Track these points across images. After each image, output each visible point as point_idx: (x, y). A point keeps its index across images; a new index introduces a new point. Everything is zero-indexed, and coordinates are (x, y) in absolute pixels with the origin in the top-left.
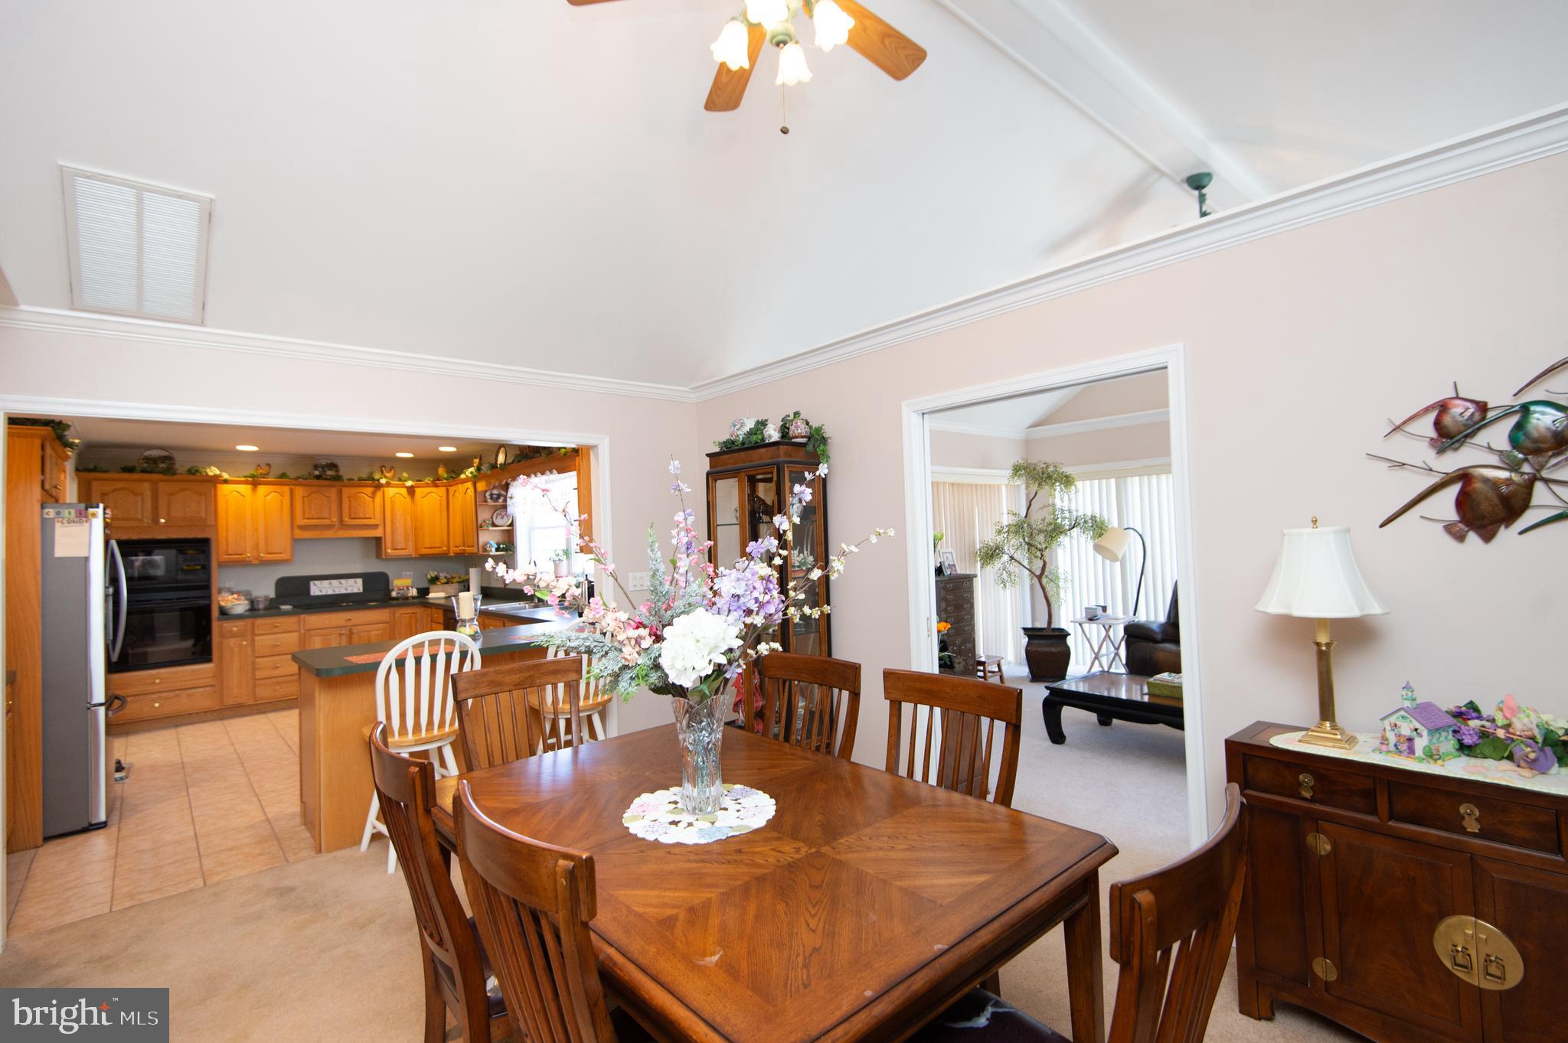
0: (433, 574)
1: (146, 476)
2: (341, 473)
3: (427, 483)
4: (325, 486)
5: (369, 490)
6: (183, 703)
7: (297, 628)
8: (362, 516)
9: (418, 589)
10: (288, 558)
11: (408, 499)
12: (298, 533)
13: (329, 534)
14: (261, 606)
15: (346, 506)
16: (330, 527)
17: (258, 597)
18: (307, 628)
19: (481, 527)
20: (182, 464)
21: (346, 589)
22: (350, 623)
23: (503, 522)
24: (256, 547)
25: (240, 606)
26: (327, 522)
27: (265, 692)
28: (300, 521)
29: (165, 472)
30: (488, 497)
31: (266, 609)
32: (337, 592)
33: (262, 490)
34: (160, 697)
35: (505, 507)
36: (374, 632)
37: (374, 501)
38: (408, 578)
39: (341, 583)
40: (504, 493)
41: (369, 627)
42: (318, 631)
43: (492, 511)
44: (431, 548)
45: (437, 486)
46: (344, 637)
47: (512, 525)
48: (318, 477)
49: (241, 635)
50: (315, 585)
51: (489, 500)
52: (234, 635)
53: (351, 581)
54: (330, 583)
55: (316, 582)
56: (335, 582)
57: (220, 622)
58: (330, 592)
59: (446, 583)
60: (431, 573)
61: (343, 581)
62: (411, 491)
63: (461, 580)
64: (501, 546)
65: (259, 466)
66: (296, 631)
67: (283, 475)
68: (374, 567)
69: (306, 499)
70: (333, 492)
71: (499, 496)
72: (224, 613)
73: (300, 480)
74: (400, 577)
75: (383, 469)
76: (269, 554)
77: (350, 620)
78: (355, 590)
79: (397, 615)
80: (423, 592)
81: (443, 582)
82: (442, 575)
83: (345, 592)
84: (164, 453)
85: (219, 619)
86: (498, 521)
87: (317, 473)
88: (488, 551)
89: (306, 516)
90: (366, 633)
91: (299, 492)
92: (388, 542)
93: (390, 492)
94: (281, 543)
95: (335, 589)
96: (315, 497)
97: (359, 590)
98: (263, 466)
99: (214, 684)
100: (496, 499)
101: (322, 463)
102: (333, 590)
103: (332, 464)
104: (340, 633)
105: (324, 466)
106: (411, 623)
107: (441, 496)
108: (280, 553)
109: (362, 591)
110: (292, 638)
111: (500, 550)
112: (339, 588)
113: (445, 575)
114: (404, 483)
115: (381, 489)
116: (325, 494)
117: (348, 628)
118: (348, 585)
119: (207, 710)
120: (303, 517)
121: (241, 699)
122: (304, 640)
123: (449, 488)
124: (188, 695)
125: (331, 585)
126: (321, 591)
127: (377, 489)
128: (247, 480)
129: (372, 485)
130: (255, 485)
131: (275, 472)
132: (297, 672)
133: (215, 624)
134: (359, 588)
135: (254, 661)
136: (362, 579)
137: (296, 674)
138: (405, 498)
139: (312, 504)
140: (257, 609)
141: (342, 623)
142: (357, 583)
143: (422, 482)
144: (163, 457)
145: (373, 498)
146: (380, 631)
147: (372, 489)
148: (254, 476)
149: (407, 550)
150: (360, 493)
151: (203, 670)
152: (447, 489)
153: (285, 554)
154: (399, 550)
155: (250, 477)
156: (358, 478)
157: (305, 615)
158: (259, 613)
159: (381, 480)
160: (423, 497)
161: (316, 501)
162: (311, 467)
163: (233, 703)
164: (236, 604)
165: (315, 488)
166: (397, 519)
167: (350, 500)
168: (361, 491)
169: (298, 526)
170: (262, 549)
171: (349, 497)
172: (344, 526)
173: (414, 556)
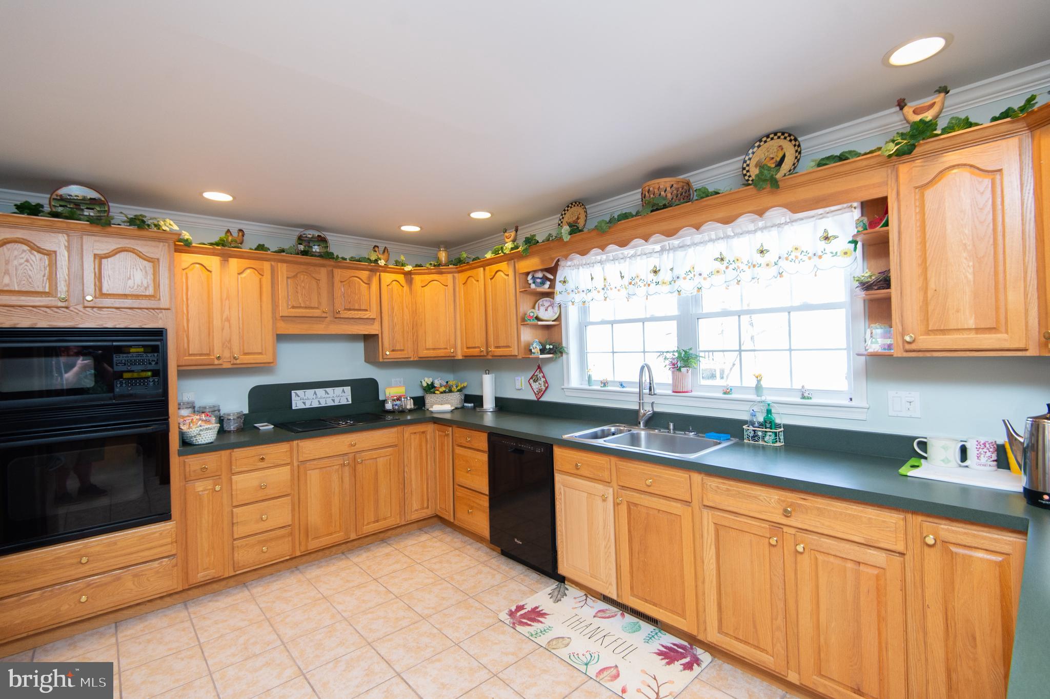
0: (429, 381)
1: (59, 223)
2: (331, 250)
3: (428, 269)
4: (315, 265)
5: (364, 274)
6: (130, 588)
7: (289, 461)
8: (357, 307)
9: (413, 398)
10: (271, 361)
11: (406, 288)
12: (283, 328)
13: (319, 329)
14: (232, 427)
15: (338, 292)
16: (320, 319)
17: (229, 415)
18: (301, 459)
19: (523, 320)
21: (334, 401)
22: (354, 449)
23: (547, 314)
24: (228, 344)
25: (204, 432)
26: (317, 313)
27: (247, 556)
28: (284, 310)
29: (92, 221)
30: (531, 282)
31: (240, 431)
32: (323, 405)
33: (233, 262)
34: (89, 585)
35: (550, 295)
36: (382, 459)
37: (370, 288)
38: (400, 386)
39: (326, 392)
40: (551, 277)
41: (374, 454)
42: (315, 462)
43: (533, 301)
44: (434, 349)
45: (441, 273)
46: (347, 469)
47: (558, 319)
48: (303, 253)
49: (216, 477)
50: (297, 395)
51: (533, 286)
52: (203, 474)
53: (338, 390)
54: (315, 393)
55: (299, 392)
56: (320, 392)
57: (183, 458)
58: (315, 404)
59: (444, 392)
60: (426, 379)
61: (329, 390)
62: (408, 275)
63: (459, 388)
64: (548, 347)
65: (228, 231)
66: (287, 464)
67: (261, 247)
68: (365, 371)
69: (290, 280)
70: (323, 273)
72: (186, 443)
73: (284, 254)
74: (390, 386)
75: (377, 249)
76: (246, 354)
77: (354, 445)
78: (344, 402)
79: (406, 435)
80: (420, 402)
81: (440, 390)
82: (437, 384)
83: (333, 404)
84: (92, 194)
85: (180, 454)
86: (542, 314)
87: (302, 247)
88: (534, 353)
89: (293, 303)
90: (371, 462)
91: (282, 269)
92: (386, 341)
93: (387, 278)
94: (259, 340)
95: (321, 400)
96: (302, 279)
97: (348, 401)
98: (235, 234)
99: (174, 552)
100: (541, 283)
101: (310, 233)
102: (319, 401)
103: (318, 236)
104: (342, 462)
105: (312, 238)
106: (420, 445)
107: (447, 286)
108: (260, 353)
109: (351, 402)
110: (281, 476)
111: (546, 352)
112: (325, 399)
113: (440, 381)
114: (403, 267)
115: (378, 274)
116: (313, 275)
117: (351, 456)
118: (335, 395)
119: (165, 594)
120: (288, 305)
121: (214, 571)
122: (298, 478)
123: (456, 275)
124: (135, 576)
125: (316, 395)
126: (304, 403)
127: (374, 273)
128: (215, 248)
129: (369, 267)
130: (225, 257)
131: (250, 243)
132: (290, 523)
133: (175, 461)
134: (347, 399)
135: (232, 510)
136: (350, 387)
137: (289, 526)
138: (403, 287)
139: (299, 288)
140: (229, 432)
141: (345, 449)
142: (344, 393)
143: (422, 267)
144: (91, 199)
145: (369, 284)
146: (388, 458)
147: (367, 273)
148: (222, 243)
149: (406, 352)
150: (353, 276)
151: (157, 535)
152: (453, 276)
153: (266, 354)
154: (398, 350)
155: (217, 244)
156: (352, 257)
157: (299, 441)
158: (233, 439)
159: (379, 262)
160: (422, 287)
161: (303, 285)
162: (295, 238)
163: (202, 579)
164: (201, 428)
165: (303, 267)
166: (394, 313)
167: (343, 286)
168: (356, 275)
169: (281, 317)
170: (236, 347)
171: (341, 282)
172: (337, 318)
173: (412, 359)
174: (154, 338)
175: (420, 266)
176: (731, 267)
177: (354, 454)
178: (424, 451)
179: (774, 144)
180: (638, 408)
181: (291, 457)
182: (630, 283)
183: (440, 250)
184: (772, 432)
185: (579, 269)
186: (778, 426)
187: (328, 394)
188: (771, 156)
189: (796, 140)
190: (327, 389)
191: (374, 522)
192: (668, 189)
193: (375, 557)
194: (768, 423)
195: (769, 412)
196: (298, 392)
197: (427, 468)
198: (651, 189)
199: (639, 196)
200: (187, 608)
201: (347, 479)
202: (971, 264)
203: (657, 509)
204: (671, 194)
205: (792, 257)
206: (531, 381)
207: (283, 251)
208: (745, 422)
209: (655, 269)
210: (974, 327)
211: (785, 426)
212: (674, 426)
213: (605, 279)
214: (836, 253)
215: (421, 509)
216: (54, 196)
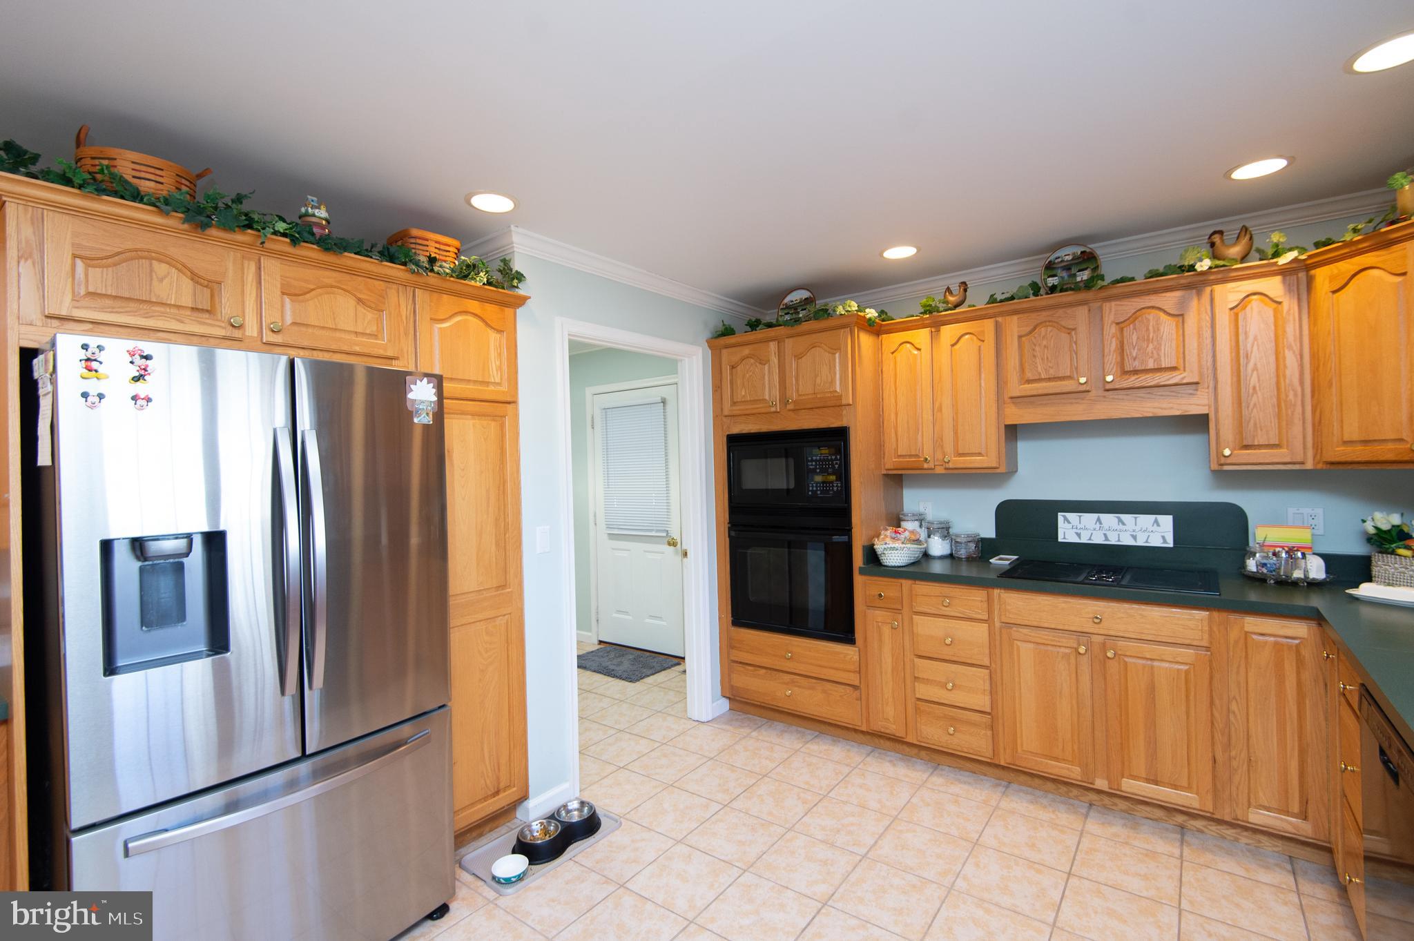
1: (772, 332)
2: (1104, 270)
4: (1068, 306)
5: (1169, 300)
7: (985, 616)
8: (1151, 365)
9: (1331, 558)
10: (995, 465)
11: (1293, 303)
12: (1013, 413)
13: (1075, 412)
14: (963, 553)
15: (1111, 342)
16: (1076, 395)
18: (1004, 619)
21: (1135, 537)
22: (1100, 627)
24: (938, 442)
26: (1069, 385)
28: (1015, 387)
31: (970, 559)
32: (1115, 542)
33: (947, 331)
34: (793, 682)
36: (1166, 664)
37: (1182, 323)
39: (1120, 521)
42: (1025, 630)
44: (1368, 442)
45: (1393, 243)
46: (1085, 661)
48: (1053, 289)
49: (893, 609)
50: (1066, 519)
53: (1146, 520)
54: (1099, 520)
55: (1070, 515)
56: (1109, 519)
57: (865, 577)
58: (1098, 539)
60: (1378, 517)
61: (1127, 518)
65: (948, 289)
66: (984, 621)
69: (1024, 339)
70: (1080, 317)
72: (872, 561)
73: (1015, 301)
75: (1217, 238)
76: (963, 454)
78: (1156, 542)
83: (1130, 542)
84: (804, 294)
85: (862, 572)
87: (1052, 281)
89: (1029, 375)
90: (1142, 662)
91: (1014, 326)
93: (1230, 292)
95: (1108, 534)
96: (1043, 334)
98: (955, 288)
99: (857, 683)
101: (1067, 254)
102: (1105, 535)
103: (1082, 252)
104: (1075, 646)
105: (1072, 260)
106: (1278, 666)
107: (1404, 274)
108: (980, 454)
109: (1171, 545)
110: (974, 635)
112: (1117, 533)
114: (1272, 260)
115: (1208, 289)
116: (1063, 323)
117: (1094, 639)
118: (1138, 528)
119: (851, 726)
120: (1022, 378)
121: (894, 725)
125: (1101, 523)
126: (1079, 535)
127: (1189, 290)
128: (922, 319)
129: (1182, 281)
130: (937, 327)
131: (977, 299)
132: (988, 709)
133: (859, 581)
134: (1163, 537)
135: (914, 660)
136: (1171, 517)
137: (988, 713)
138: (1280, 303)
139: (1037, 348)
142: (1158, 525)
143: (1332, 242)
144: (805, 300)
145: (1182, 315)
146: (1184, 667)
147: (1177, 294)
148: (934, 307)
149: (1284, 450)
150: (1160, 309)
151: (842, 656)
153: (987, 456)
154: (1260, 447)
155: (925, 313)
157: (1002, 591)
160: (1335, 290)
161: (1045, 342)
162: (1037, 269)
163: (882, 730)
165: (1044, 313)
166: (1251, 365)
167: (1122, 330)
168: (1150, 304)
169: (1012, 398)
170: (949, 448)
171: (1118, 324)
172: (1108, 390)
173: (1309, 465)
174: (838, 437)
175: (1326, 244)
177: (1099, 637)
178: (1291, 682)
187: (1124, 524)
190: (1123, 516)
191: (1148, 781)
196: (1068, 515)
200: (868, 756)
201: (1086, 679)
207: (1012, 298)
215: (1280, 811)
216: (781, 307)
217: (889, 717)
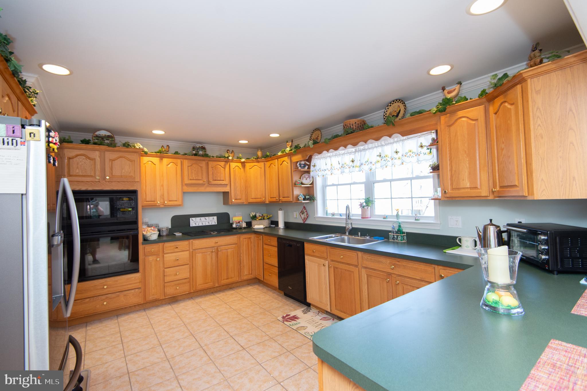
0: (254, 214)
1: (97, 147)
2: (207, 153)
3: (252, 160)
4: (200, 160)
5: (222, 164)
6: (122, 301)
7: (188, 249)
8: (219, 179)
9: (246, 222)
10: (181, 204)
11: (242, 169)
12: (186, 189)
13: (202, 189)
14: (164, 234)
15: (210, 173)
16: (202, 185)
17: (163, 228)
18: (194, 248)
19: (295, 184)
20: (119, 140)
21: (209, 223)
22: (217, 245)
23: (307, 182)
24: (162, 196)
25: (154, 235)
26: (201, 182)
27: (170, 291)
28: (187, 181)
29: (109, 145)
30: (299, 166)
31: (167, 235)
32: (204, 225)
33: (165, 160)
34: (107, 298)
35: (308, 172)
36: (230, 250)
37: (225, 170)
38: (240, 216)
40: (308, 163)
41: (226, 247)
42: (200, 250)
43: (300, 175)
44: (255, 199)
45: (259, 162)
46: (214, 254)
47: (312, 184)
48: (195, 155)
49: (157, 254)
50: (192, 219)
51: (300, 168)
52: (152, 254)
53: (211, 218)
54: (200, 219)
56: (203, 219)
57: (144, 246)
58: (201, 225)
59: (261, 219)
60: (252, 213)
62: (243, 164)
63: (268, 217)
64: (307, 197)
65: (163, 146)
67: (176, 153)
68: (222, 209)
69: (189, 167)
70: (203, 164)
71: (305, 165)
72: (146, 240)
73: (186, 156)
74: (235, 216)
75: (228, 151)
76: (170, 201)
77: (217, 243)
78: (213, 224)
79: (241, 239)
80: (249, 224)
81: (259, 218)
82: (258, 215)
83: (207, 224)
84: (108, 134)
85: (143, 244)
86: (304, 181)
87: (194, 152)
88: (300, 200)
89: (191, 178)
90: (225, 251)
91: (186, 163)
92: (233, 195)
93: (233, 165)
94: (175, 194)
95: (203, 223)
96: (194, 167)
97: (215, 223)
98: (165, 147)
99: (140, 286)
100: (303, 167)
101: (198, 146)
102: (202, 223)
103: (202, 146)
104: (212, 251)
105: (199, 147)
106: (248, 244)
107: (261, 168)
108: (176, 201)
109: (217, 224)
110: (185, 255)
111: (306, 199)
112: (205, 222)
113: (259, 214)
114: (240, 160)
115: (229, 163)
116: (199, 165)
117: (216, 248)
118: (209, 220)
119: (136, 304)
120: (188, 179)
121: (156, 296)
122: (192, 256)
123: (265, 163)
124: (125, 295)
126: (196, 224)
127: (227, 163)
128: (157, 154)
129: (225, 160)
130: (161, 158)
131: (172, 151)
132: (189, 277)
133: (141, 247)
134: (215, 222)
135: (164, 270)
136: (216, 217)
137: (188, 278)
138: (241, 169)
139: (193, 171)
140: (163, 236)
141: (213, 244)
142: (214, 219)
143: (250, 159)
144: (108, 136)
145: (224, 168)
146: (233, 249)
147: (224, 163)
148: (160, 152)
149: (242, 200)
150: (218, 165)
151: (134, 278)
152: (264, 163)
153: (178, 201)
154: (238, 199)
155: (158, 152)
156: (217, 156)
157: (193, 240)
158: (165, 239)
159: (229, 158)
160: (250, 169)
161: (195, 169)
162: (192, 148)
163: (152, 299)
164: (151, 233)
165: (195, 161)
166: (236, 182)
167: (213, 169)
168: (219, 164)
169: (185, 184)
170: (166, 198)
171: (212, 167)
172: (210, 184)
173: (245, 203)
174: (133, 194)
175: (249, 159)
176: (383, 159)
177: (217, 247)
178: (250, 247)
179: (396, 104)
180: (345, 226)
181: (189, 247)
182: (342, 167)
183: (258, 151)
184: (401, 236)
185: (320, 160)
186: (404, 233)
187: (206, 220)
188: (395, 110)
189: (404, 103)
190: (206, 218)
191: (226, 279)
192: (354, 124)
193: (227, 295)
194: (399, 231)
195: (400, 226)
196: (193, 218)
197: (251, 255)
198: (347, 124)
199: (342, 127)
200: (145, 311)
201: (214, 258)
202: (468, 159)
203: (345, 269)
204: (355, 126)
205: (408, 155)
206: (301, 213)
207: (186, 154)
208: (390, 232)
209: (352, 160)
210: (469, 187)
211: (407, 233)
212: (361, 234)
213: (331, 165)
214: (426, 153)
215: (248, 275)
216: (94, 135)
217: (153, 293)
